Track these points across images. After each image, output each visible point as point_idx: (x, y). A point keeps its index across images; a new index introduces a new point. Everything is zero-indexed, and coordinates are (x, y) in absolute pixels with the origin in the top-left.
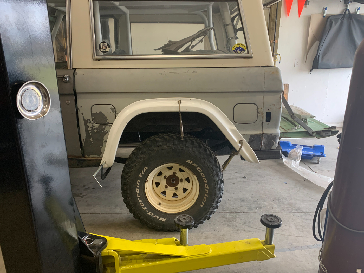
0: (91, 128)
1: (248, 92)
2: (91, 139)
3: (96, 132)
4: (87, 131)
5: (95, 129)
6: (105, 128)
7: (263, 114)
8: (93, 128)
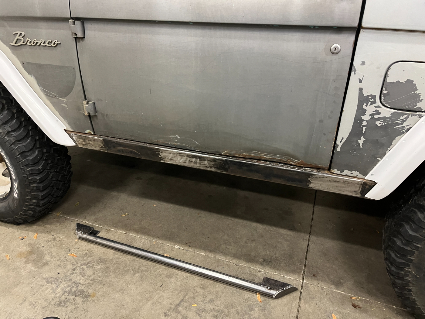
0: (370, 115)
2: (361, 139)
3: (379, 125)
4: (358, 121)
5: (378, 119)
6: (406, 121)
8: (376, 117)
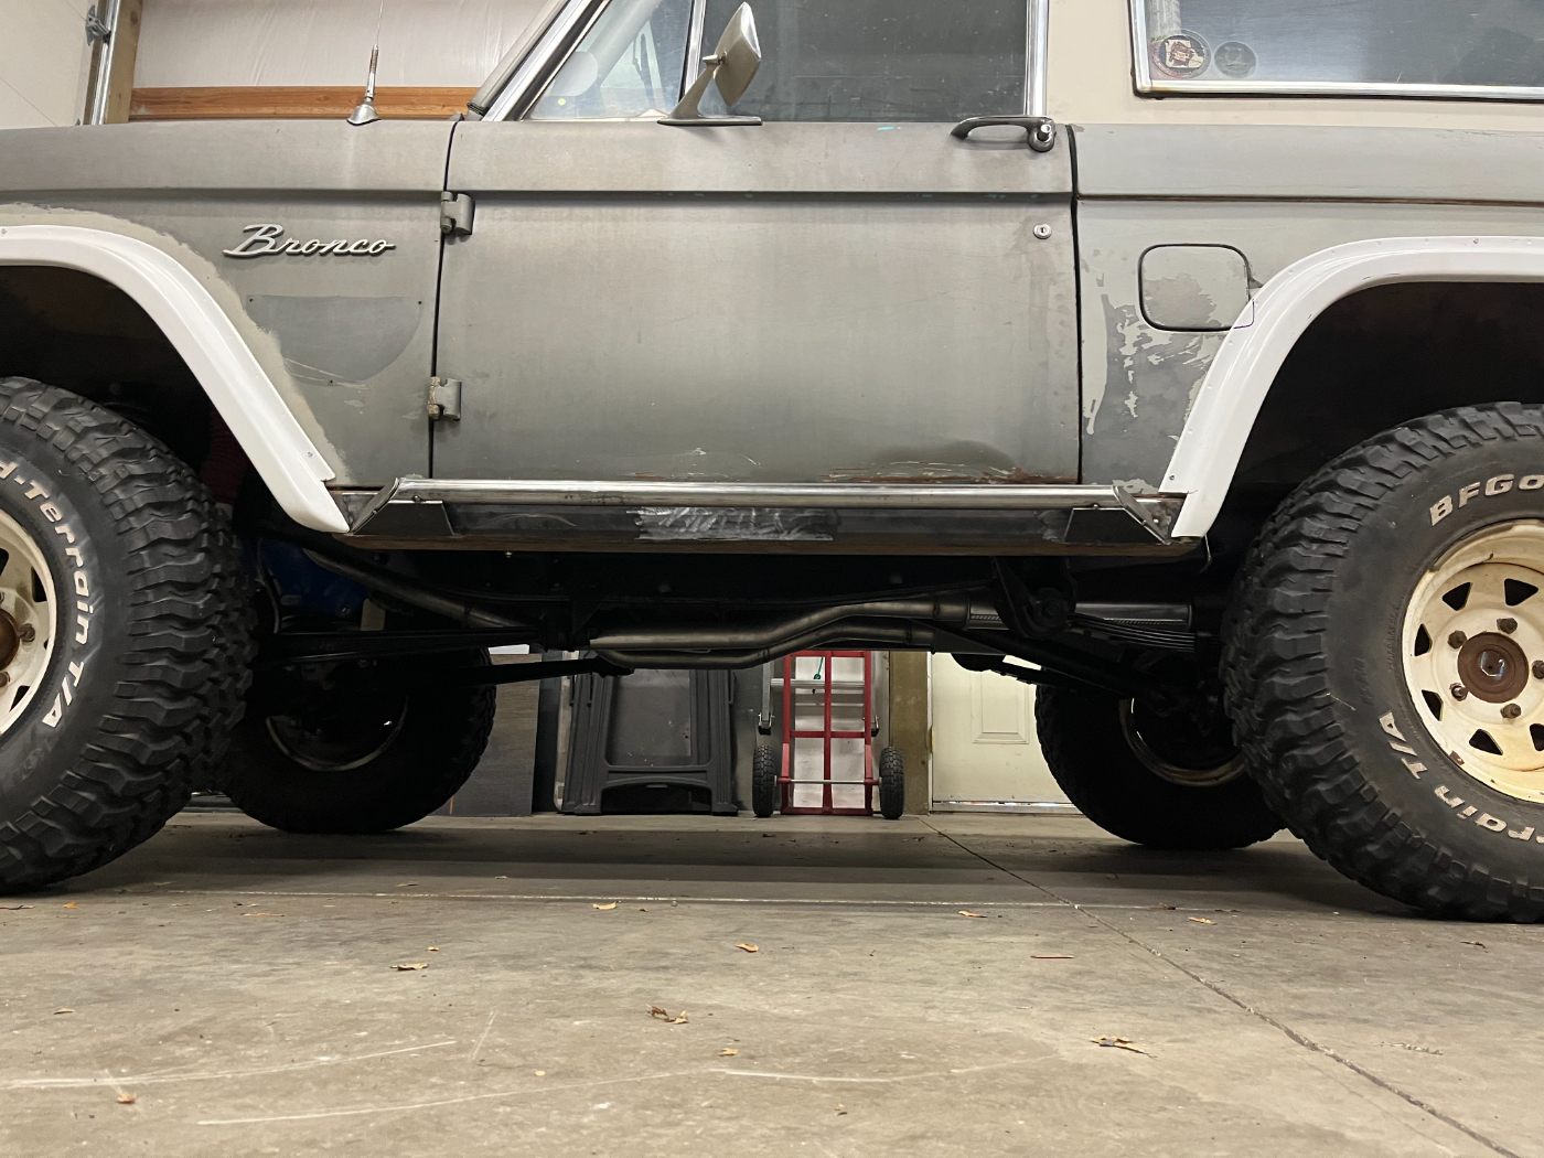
0: (1134, 345)
2: (1129, 398)
3: (1156, 363)
4: (1115, 360)
5: (1151, 351)
6: (1199, 348)
8: (1146, 346)
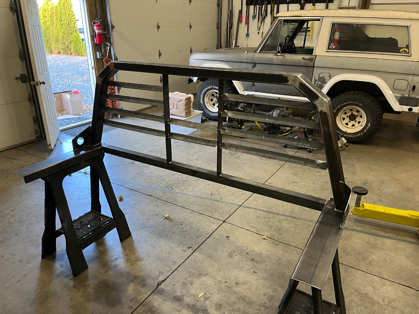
1: (404, 74)
7: (411, 86)
8: (318, 84)
